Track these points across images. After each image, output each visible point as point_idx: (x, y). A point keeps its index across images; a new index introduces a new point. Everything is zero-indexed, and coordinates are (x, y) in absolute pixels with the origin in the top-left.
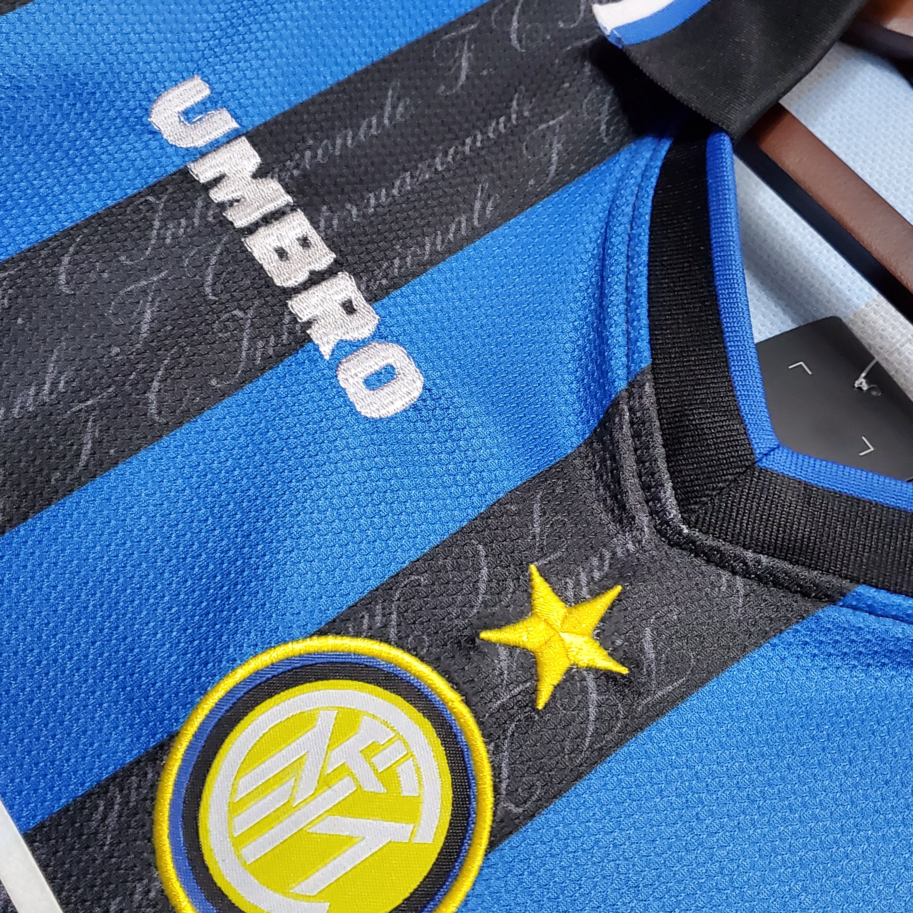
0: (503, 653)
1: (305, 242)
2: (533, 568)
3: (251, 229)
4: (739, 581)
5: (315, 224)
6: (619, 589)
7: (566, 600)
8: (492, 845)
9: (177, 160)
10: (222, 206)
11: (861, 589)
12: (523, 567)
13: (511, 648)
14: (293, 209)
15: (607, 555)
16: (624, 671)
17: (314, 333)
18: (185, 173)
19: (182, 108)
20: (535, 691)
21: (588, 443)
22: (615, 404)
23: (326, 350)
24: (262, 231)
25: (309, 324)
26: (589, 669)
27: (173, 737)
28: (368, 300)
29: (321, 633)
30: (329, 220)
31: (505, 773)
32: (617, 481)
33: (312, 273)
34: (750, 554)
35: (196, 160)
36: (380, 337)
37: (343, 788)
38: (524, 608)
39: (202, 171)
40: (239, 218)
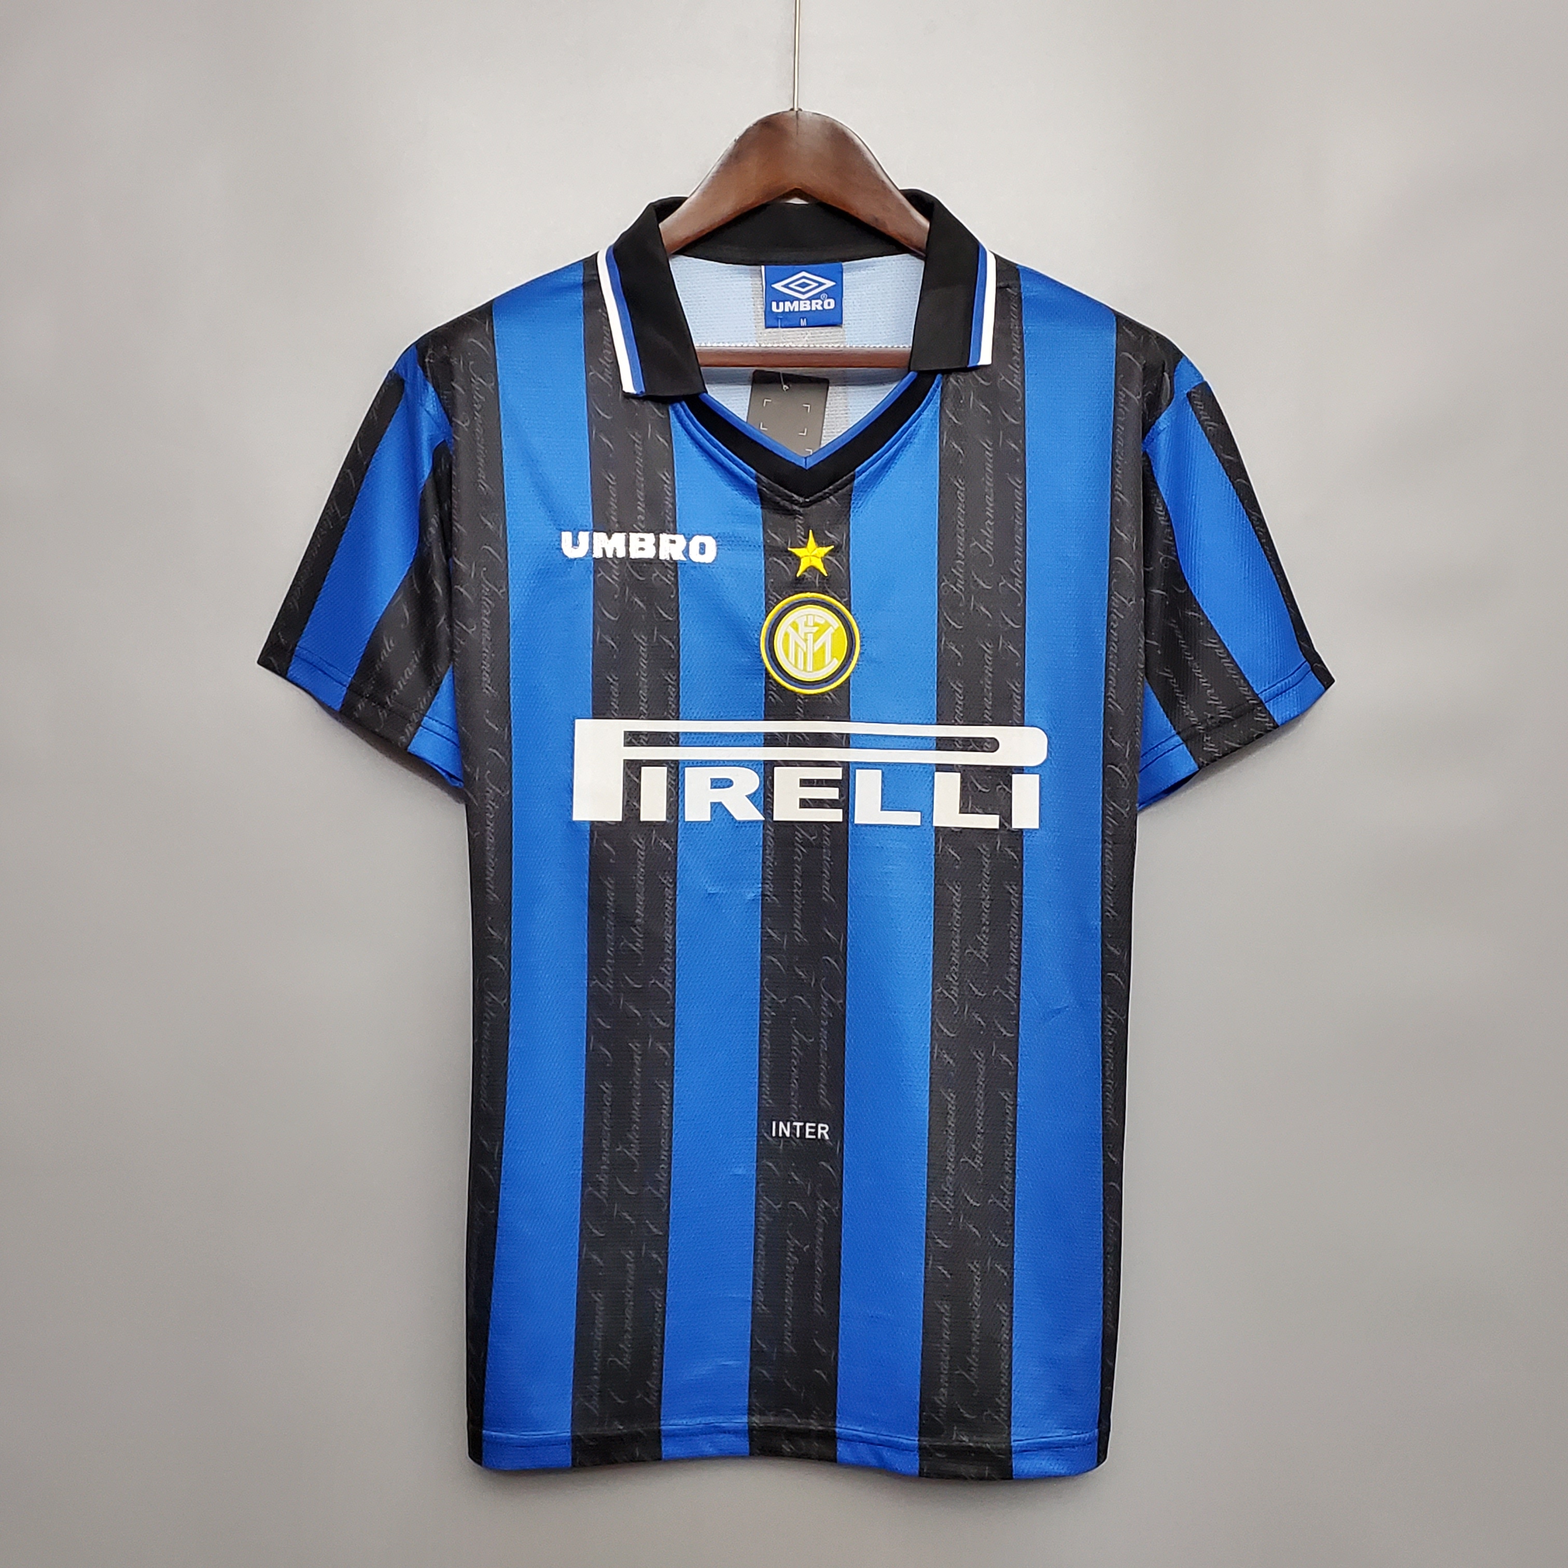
0: (805, 574)
1: (642, 540)
2: (789, 549)
3: (628, 552)
4: (831, 498)
5: (637, 532)
6: (811, 531)
7: (803, 547)
8: (850, 610)
9: (590, 558)
10: (615, 556)
11: (857, 469)
12: (787, 551)
13: (806, 571)
14: (629, 535)
15: (799, 526)
16: (832, 547)
17: (675, 558)
19: (571, 545)
20: (821, 573)
21: (762, 504)
22: (759, 490)
23: (683, 558)
24: (630, 549)
25: (671, 558)
26: (825, 555)
27: (766, 669)
28: (675, 534)
29: (767, 616)
30: (639, 527)
31: (836, 596)
32: (780, 506)
33: (654, 544)
34: (827, 490)
35: (592, 553)
36: (688, 540)
37: (810, 637)
38: (798, 559)
39: (598, 554)
40: (621, 554)
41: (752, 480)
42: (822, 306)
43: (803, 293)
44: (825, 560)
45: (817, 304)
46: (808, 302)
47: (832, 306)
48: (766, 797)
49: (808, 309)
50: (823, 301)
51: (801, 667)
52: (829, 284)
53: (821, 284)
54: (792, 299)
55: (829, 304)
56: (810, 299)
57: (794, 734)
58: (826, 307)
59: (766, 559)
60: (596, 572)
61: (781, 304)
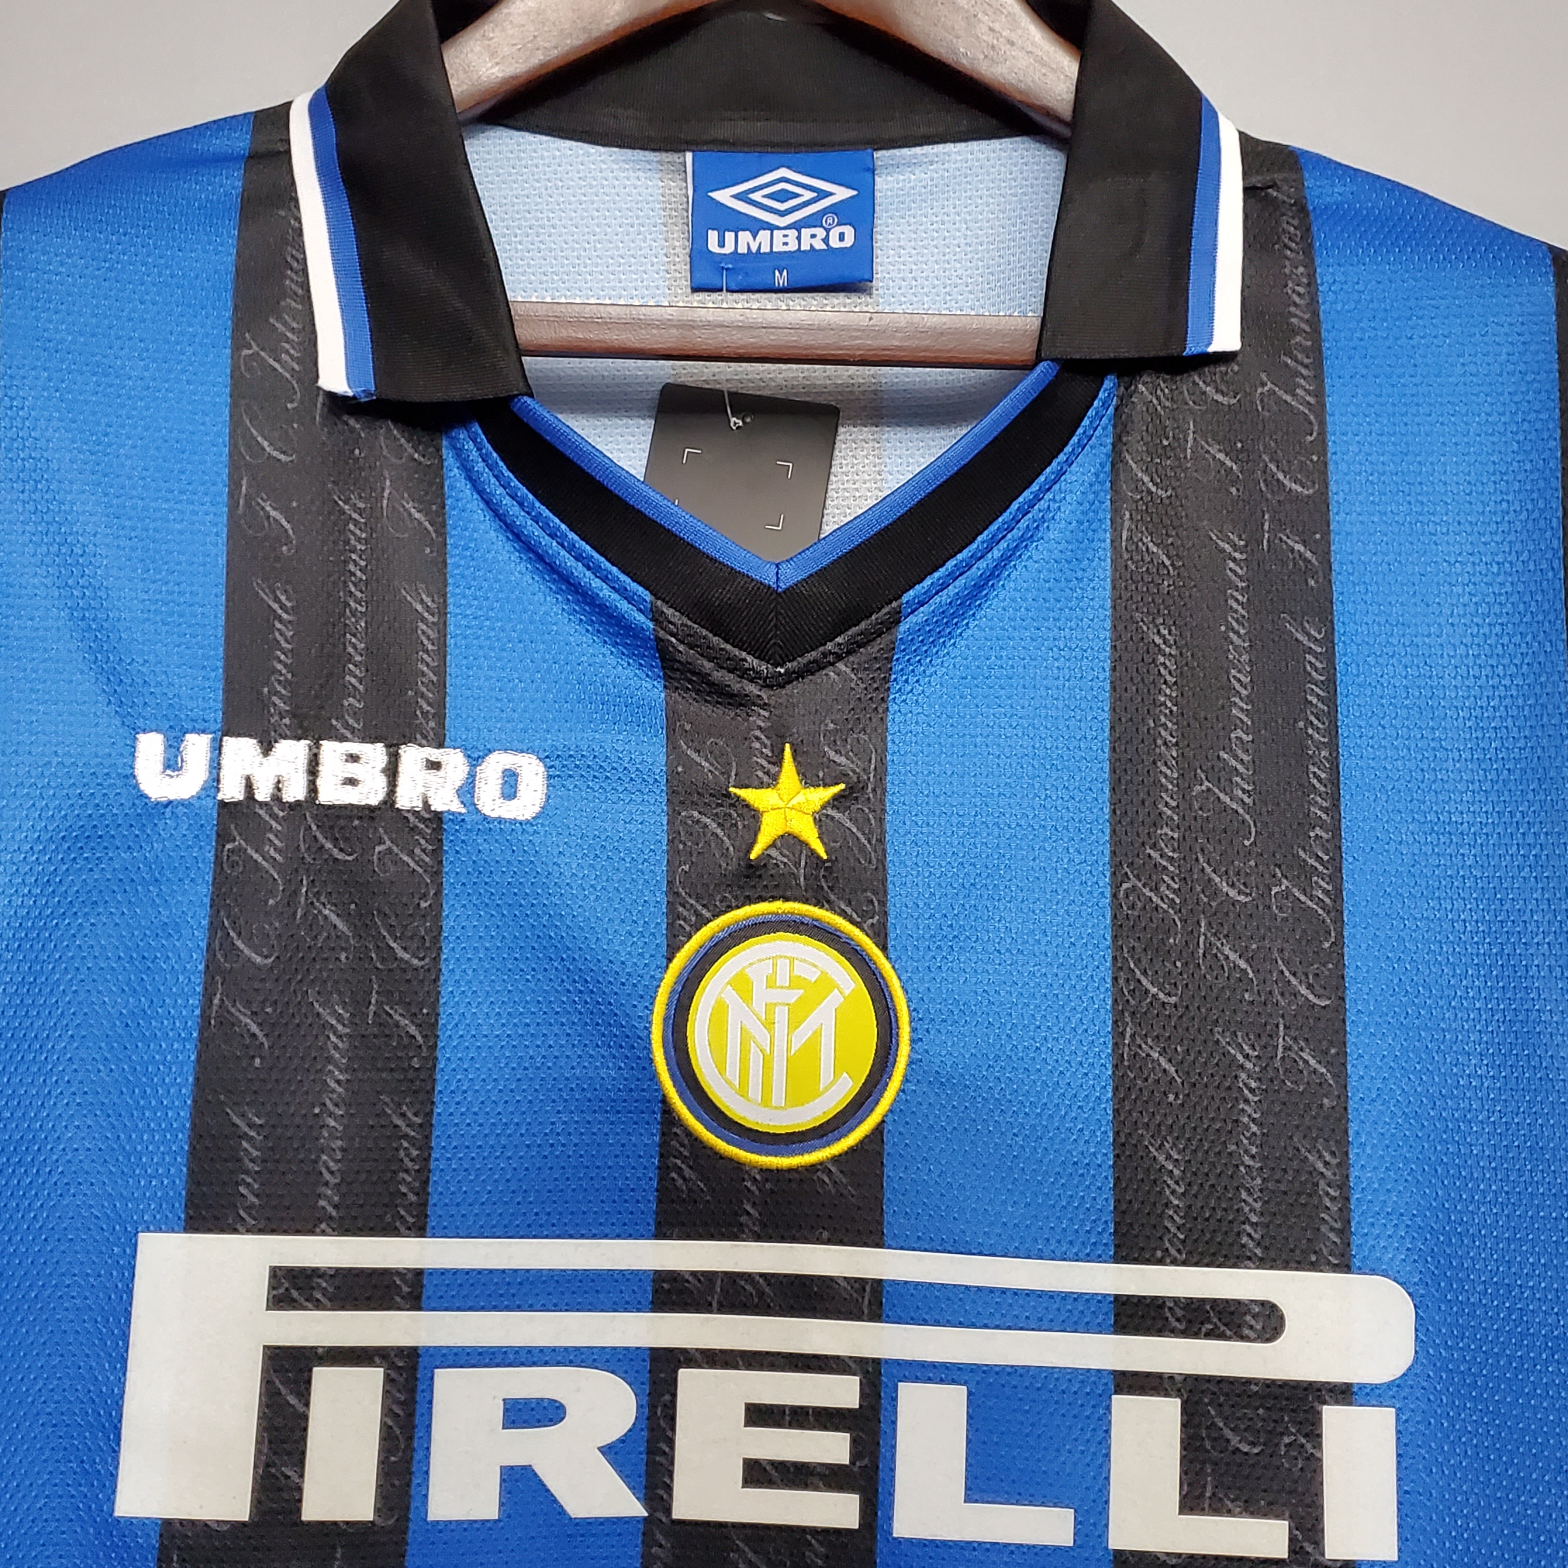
0: (774, 853)
1: (353, 758)
2: (732, 789)
3: (313, 789)
4: (841, 666)
5: (342, 739)
6: (787, 746)
7: (768, 786)
8: (884, 949)
9: (210, 803)
10: (277, 798)
11: (905, 598)
12: (728, 795)
13: (773, 845)
14: (318, 746)
15: (758, 733)
16: (842, 786)
17: (437, 806)
18: (223, 804)
19: (160, 767)
20: (813, 852)
21: (667, 678)
22: (658, 639)
23: (456, 806)
24: (319, 782)
25: (426, 805)
26: (824, 807)
27: (664, 1100)
28: (441, 745)
29: (670, 960)
30: (347, 726)
31: (849, 910)
32: (712, 684)
33: (384, 771)
34: (829, 646)
35: (218, 790)
36: (475, 760)
37: (781, 1016)
38: (753, 816)
39: (231, 791)
40: (295, 792)
41: (641, 618)
42: (826, 240)
43: (782, 214)
44: (820, 820)
45: (813, 236)
46: (793, 233)
47: (849, 241)
48: (652, 1450)
49: (793, 247)
50: (828, 231)
51: (755, 1092)
52: (841, 193)
53: (823, 194)
54: (756, 226)
55: (842, 237)
56: (797, 226)
57: (732, 1278)
58: (835, 243)
59: (673, 815)
60: (223, 837)
61: (729, 236)
